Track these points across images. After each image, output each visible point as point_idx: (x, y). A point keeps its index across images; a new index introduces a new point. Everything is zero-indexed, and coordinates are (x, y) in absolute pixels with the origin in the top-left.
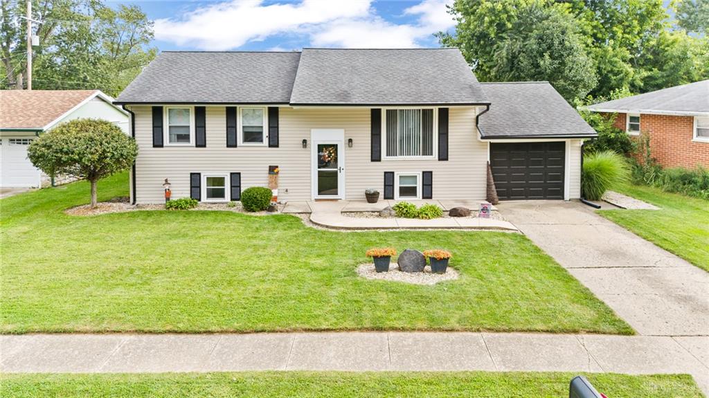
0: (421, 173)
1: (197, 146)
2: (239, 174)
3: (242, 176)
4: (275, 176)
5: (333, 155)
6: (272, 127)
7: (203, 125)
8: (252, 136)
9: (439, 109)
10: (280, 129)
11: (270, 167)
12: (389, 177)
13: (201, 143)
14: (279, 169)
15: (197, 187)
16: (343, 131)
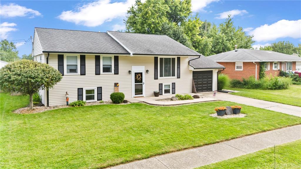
0: (172, 84)
1: (81, 75)
2: (101, 87)
3: (102, 88)
4: (117, 87)
5: (140, 77)
6: (116, 65)
7: (84, 64)
8: (107, 69)
9: (177, 57)
10: (119, 66)
11: (115, 83)
12: (161, 85)
13: (83, 73)
14: (119, 84)
15: (81, 95)
16: (144, 67)
